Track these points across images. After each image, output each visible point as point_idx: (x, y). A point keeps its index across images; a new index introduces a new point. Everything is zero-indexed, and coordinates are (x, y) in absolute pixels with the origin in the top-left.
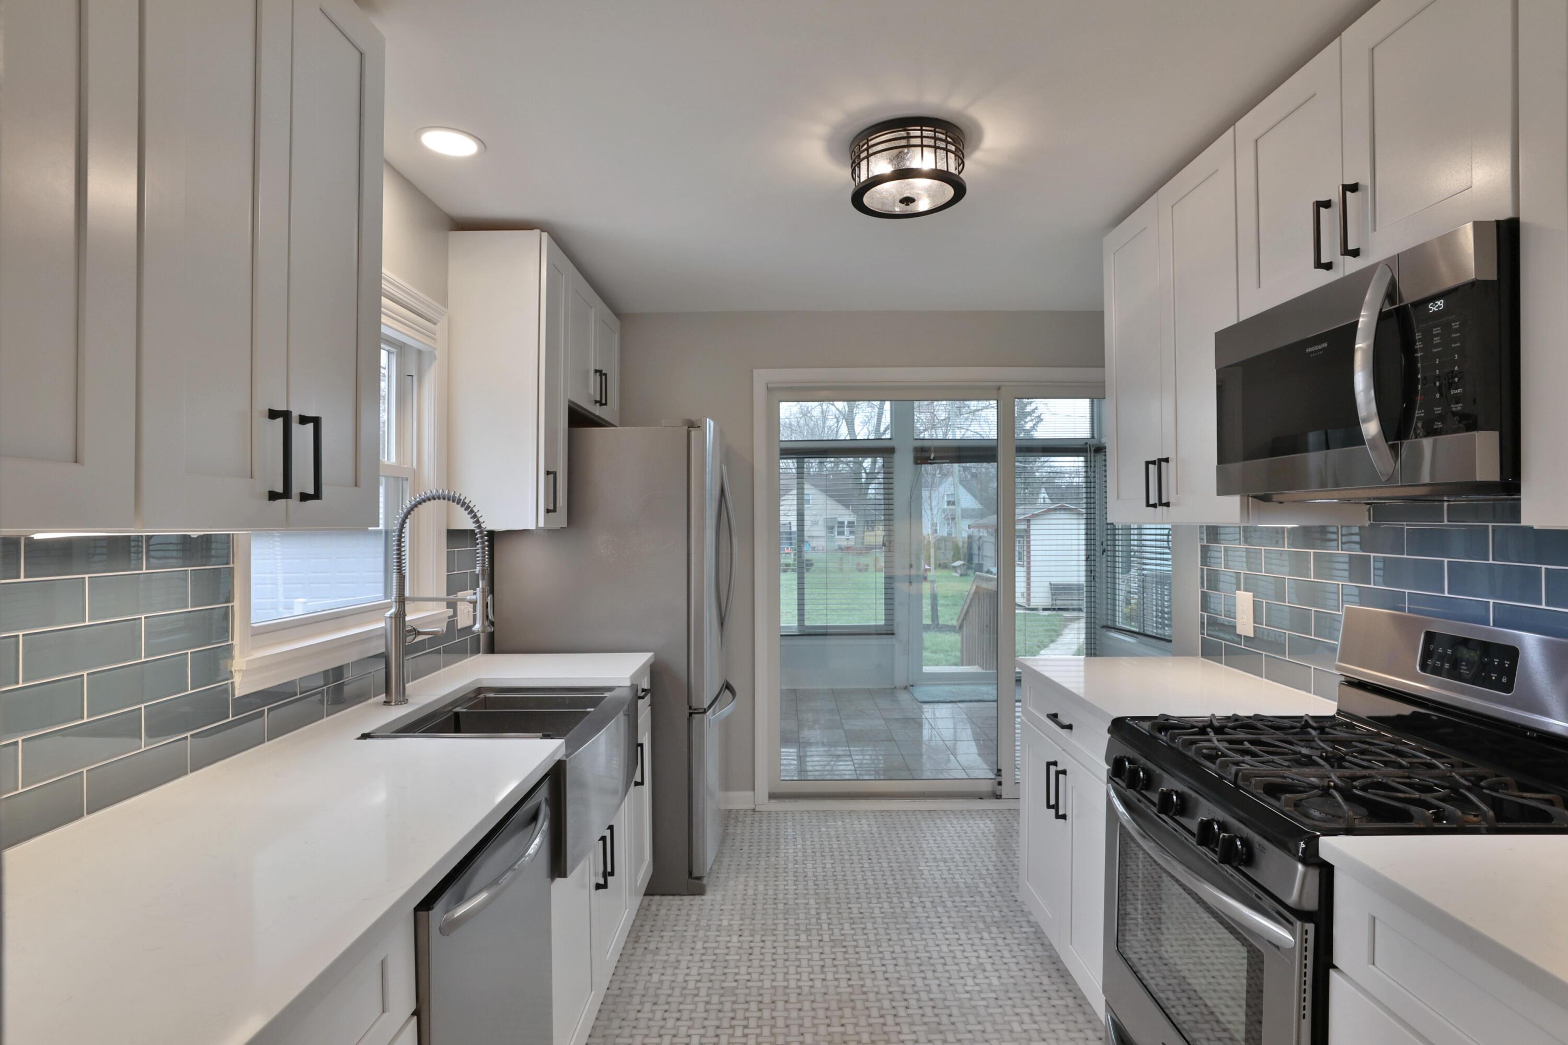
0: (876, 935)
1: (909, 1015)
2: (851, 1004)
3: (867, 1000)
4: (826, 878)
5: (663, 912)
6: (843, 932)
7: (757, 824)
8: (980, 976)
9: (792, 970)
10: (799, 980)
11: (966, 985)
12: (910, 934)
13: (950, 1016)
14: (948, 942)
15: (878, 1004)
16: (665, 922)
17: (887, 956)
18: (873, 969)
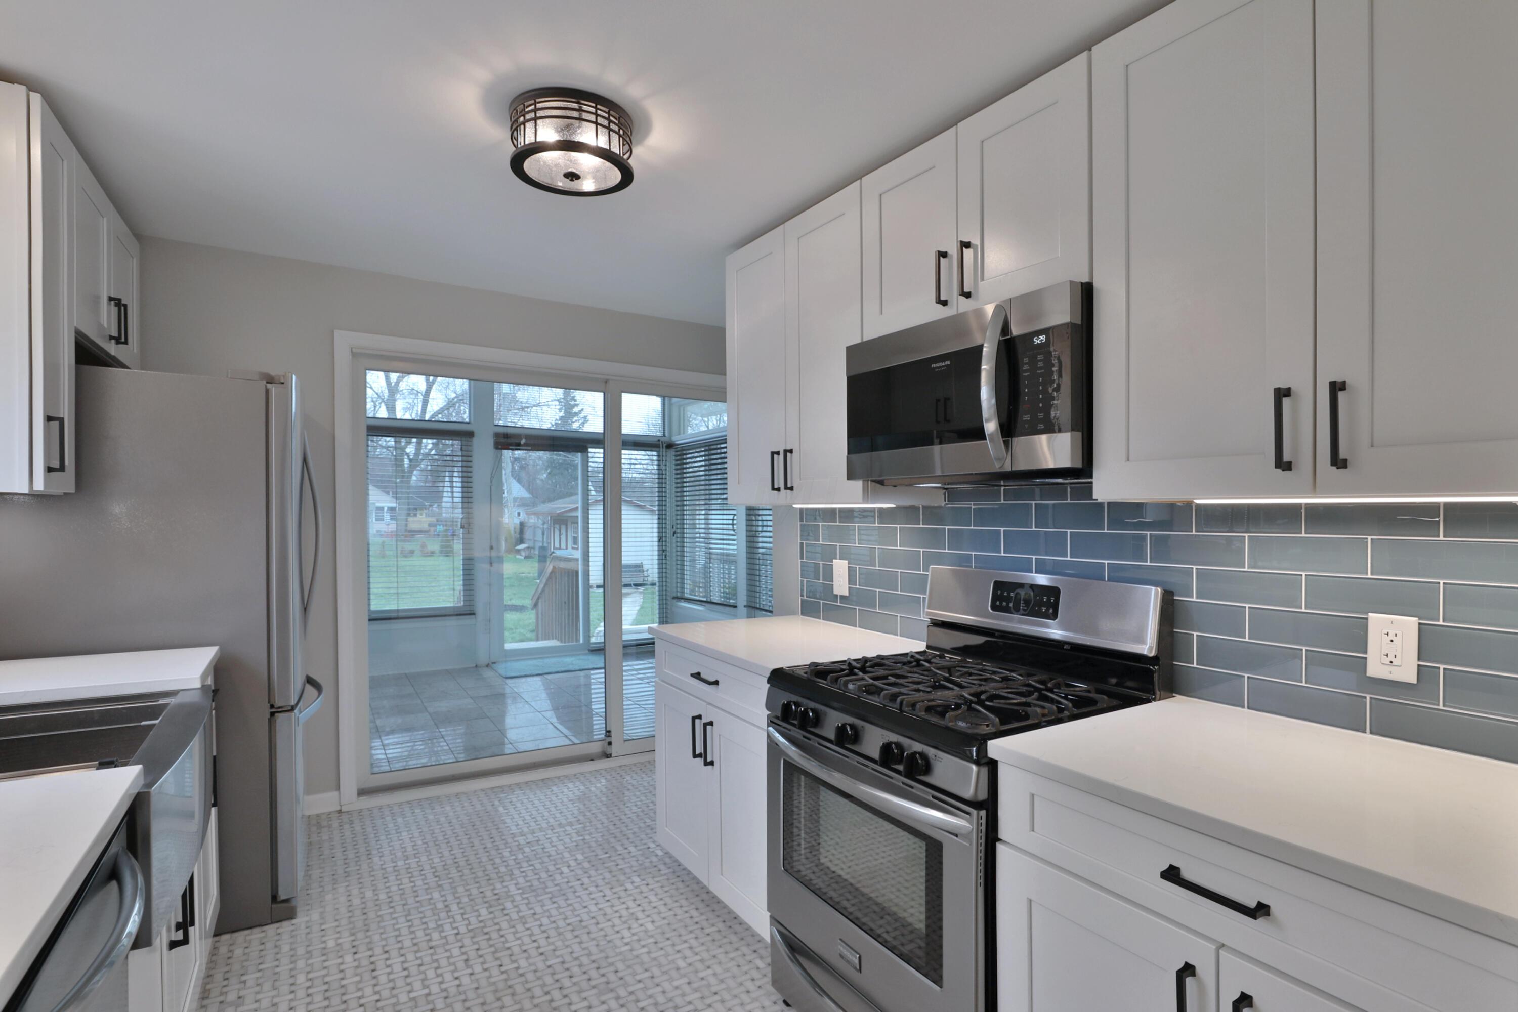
0: (518, 912)
1: (575, 984)
2: (510, 991)
3: (527, 982)
4: (446, 867)
5: (238, 952)
6: (481, 919)
7: (347, 826)
8: (635, 925)
9: (431, 974)
10: (441, 983)
11: (623, 938)
12: (554, 903)
13: (616, 971)
14: (594, 902)
15: (540, 982)
16: (245, 964)
17: (536, 930)
18: (524, 948)
